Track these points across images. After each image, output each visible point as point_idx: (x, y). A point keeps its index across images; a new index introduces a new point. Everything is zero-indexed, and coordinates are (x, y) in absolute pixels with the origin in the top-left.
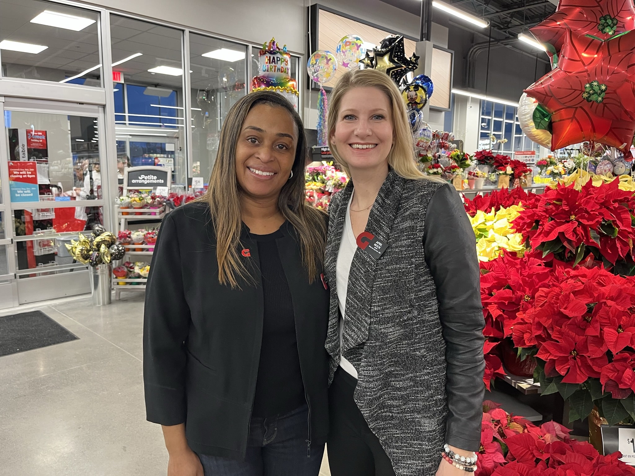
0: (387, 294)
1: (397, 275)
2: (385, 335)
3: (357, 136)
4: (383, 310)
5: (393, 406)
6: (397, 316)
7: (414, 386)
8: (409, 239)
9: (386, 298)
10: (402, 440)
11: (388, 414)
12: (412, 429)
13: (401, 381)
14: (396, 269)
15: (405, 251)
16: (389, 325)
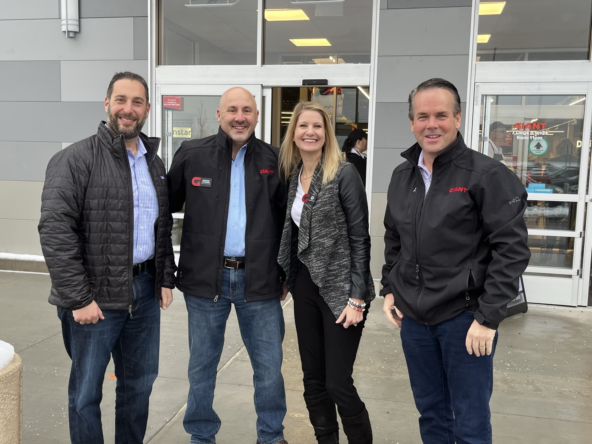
0: (321, 223)
1: (325, 213)
2: (324, 244)
3: (307, 135)
4: (321, 231)
5: (330, 280)
6: (329, 234)
7: (340, 269)
8: (330, 194)
9: (321, 225)
10: (335, 297)
11: (327, 285)
12: (340, 291)
13: (332, 266)
14: (324, 210)
15: (328, 200)
16: (325, 238)
